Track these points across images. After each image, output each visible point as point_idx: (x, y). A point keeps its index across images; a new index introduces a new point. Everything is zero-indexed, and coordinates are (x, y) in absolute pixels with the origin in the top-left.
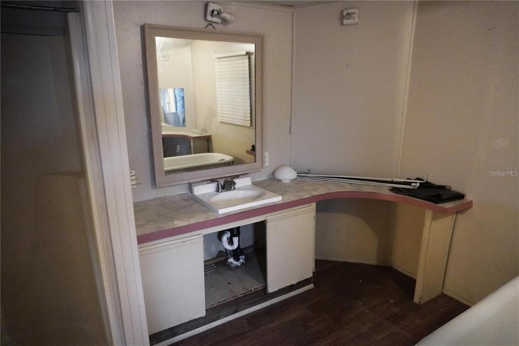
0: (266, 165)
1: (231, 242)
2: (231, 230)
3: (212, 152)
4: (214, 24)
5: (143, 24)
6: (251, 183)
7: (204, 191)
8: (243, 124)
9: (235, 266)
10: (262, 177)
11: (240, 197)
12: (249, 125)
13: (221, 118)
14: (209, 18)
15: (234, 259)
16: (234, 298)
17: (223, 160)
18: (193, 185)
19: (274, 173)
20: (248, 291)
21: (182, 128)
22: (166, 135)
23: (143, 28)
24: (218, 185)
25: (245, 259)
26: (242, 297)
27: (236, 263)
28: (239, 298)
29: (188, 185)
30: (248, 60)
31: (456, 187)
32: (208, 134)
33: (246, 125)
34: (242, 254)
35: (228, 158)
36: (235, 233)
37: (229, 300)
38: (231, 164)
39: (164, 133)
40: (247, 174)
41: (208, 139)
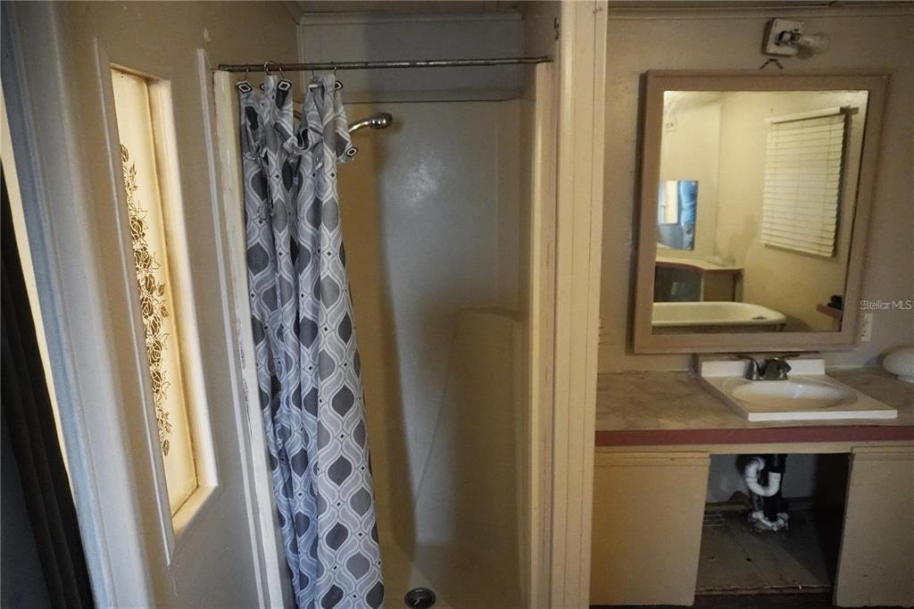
0: (864, 339)
1: (763, 480)
2: (768, 458)
3: (741, 301)
4: (781, 60)
5: (644, 72)
6: (823, 372)
7: (719, 372)
8: (815, 252)
9: (764, 528)
10: (850, 362)
11: (795, 397)
12: (829, 255)
13: (768, 238)
14: (772, 48)
15: (766, 515)
16: (756, 592)
17: (762, 318)
18: (700, 358)
19: (881, 358)
20: (788, 588)
21: (687, 252)
22: (662, 263)
23: (644, 79)
24: (751, 366)
25: (789, 520)
26: (773, 594)
27: (769, 524)
28: (766, 595)
29: (690, 356)
30: (842, 125)
32: (736, 267)
33: (822, 254)
34: (784, 509)
35: (772, 316)
36: (776, 464)
37: (745, 592)
38: (778, 328)
39: (659, 259)
40: (817, 352)
41: (736, 276)
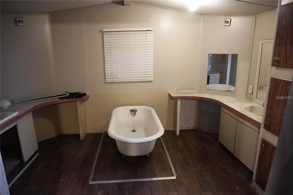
31: (82, 91)
